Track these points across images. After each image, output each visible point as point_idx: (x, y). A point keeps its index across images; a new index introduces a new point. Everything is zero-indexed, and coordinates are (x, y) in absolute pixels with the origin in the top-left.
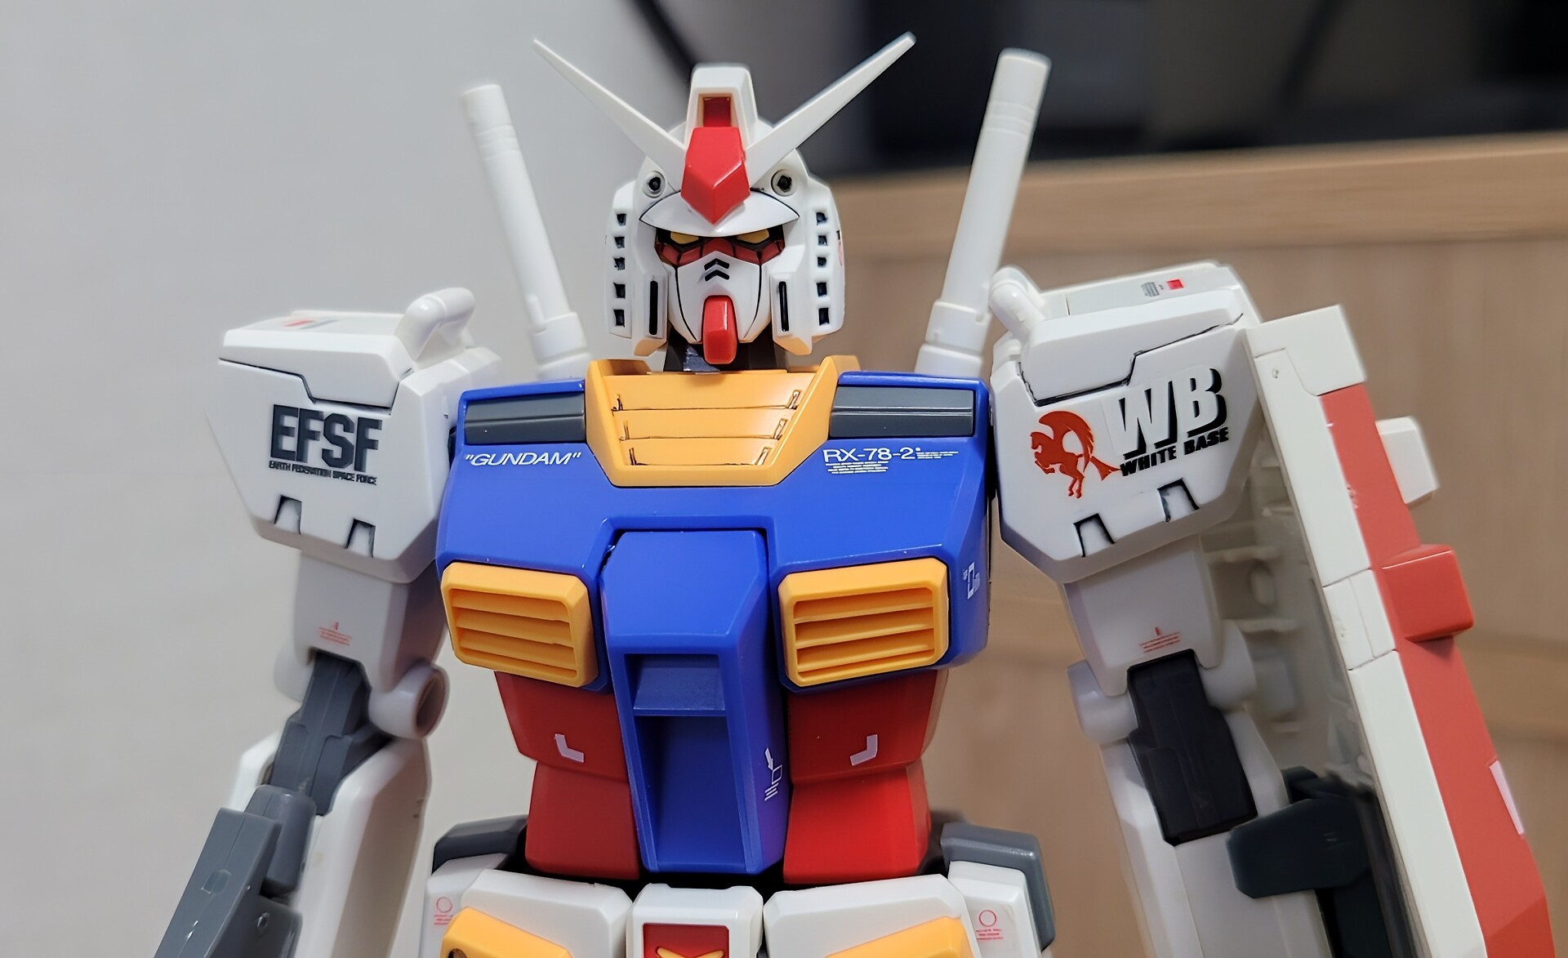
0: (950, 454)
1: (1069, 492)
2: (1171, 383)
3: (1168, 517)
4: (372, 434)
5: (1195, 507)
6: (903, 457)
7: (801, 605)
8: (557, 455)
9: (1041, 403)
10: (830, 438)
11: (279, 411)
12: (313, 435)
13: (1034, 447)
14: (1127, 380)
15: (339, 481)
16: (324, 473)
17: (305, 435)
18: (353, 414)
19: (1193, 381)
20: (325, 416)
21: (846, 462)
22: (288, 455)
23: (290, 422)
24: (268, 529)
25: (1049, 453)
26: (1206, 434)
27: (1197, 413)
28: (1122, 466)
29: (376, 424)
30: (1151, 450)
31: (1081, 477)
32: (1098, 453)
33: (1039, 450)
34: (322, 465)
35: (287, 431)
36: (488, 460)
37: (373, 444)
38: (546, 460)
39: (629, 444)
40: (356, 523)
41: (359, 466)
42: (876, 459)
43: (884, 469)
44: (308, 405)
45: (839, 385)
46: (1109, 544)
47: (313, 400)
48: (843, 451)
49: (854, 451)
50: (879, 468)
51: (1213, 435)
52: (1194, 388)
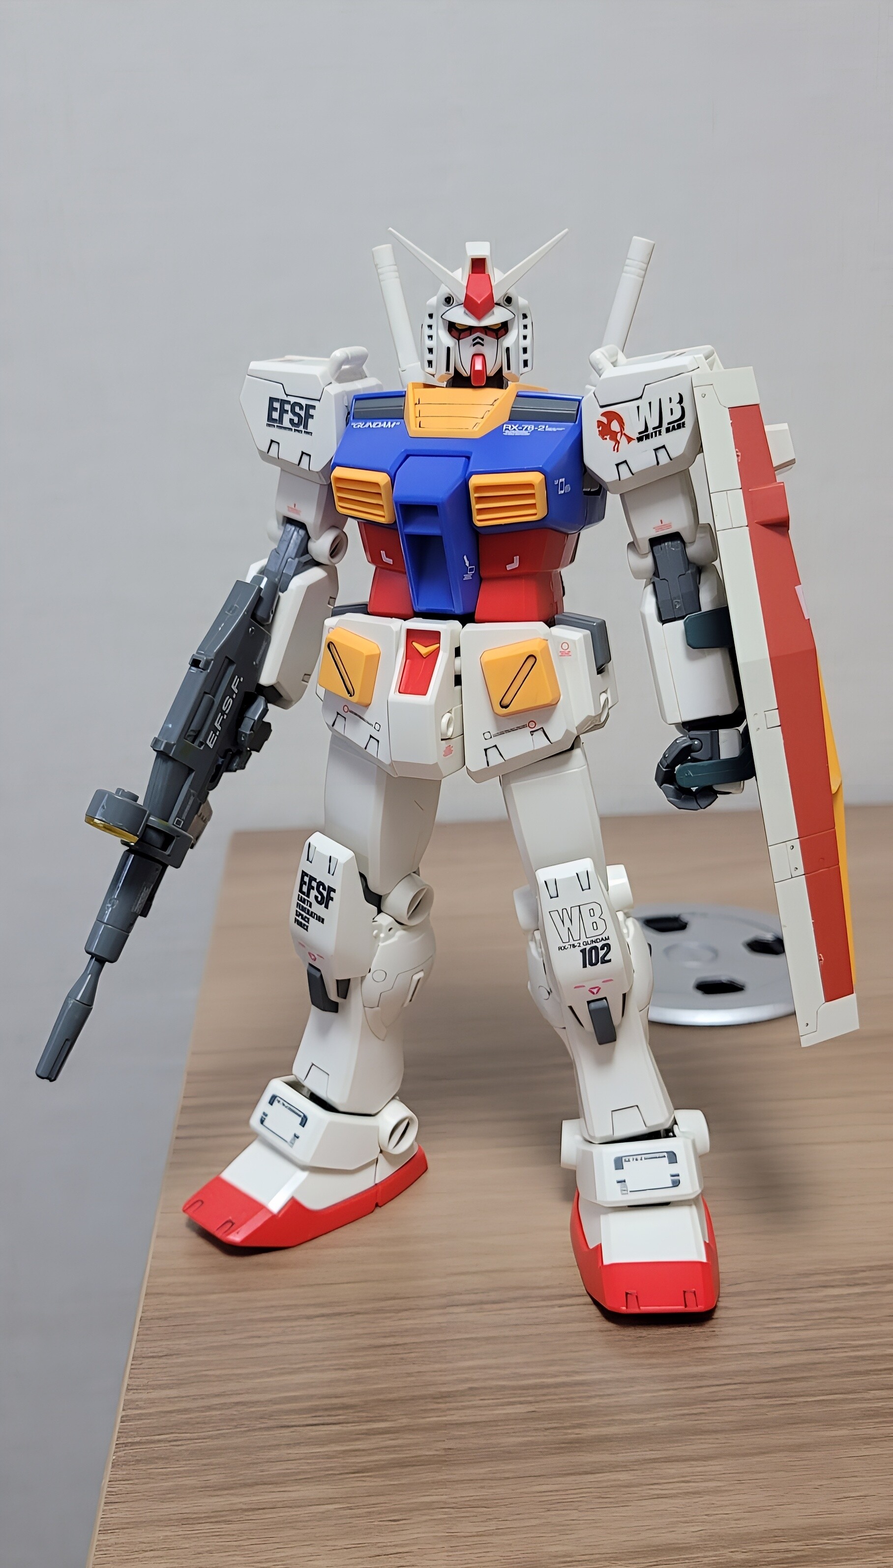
0: (561, 429)
1: (613, 449)
2: (660, 400)
3: (658, 463)
4: (312, 412)
5: (671, 459)
6: (539, 430)
7: (478, 488)
8: (389, 423)
9: (602, 407)
10: (509, 420)
11: (272, 400)
12: (287, 412)
13: (599, 427)
14: (641, 397)
15: (297, 432)
16: (291, 429)
17: (283, 411)
18: (304, 402)
19: (670, 399)
20: (292, 403)
21: (513, 431)
22: (275, 420)
23: (277, 405)
24: (265, 456)
25: (605, 430)
26: (676, 424)
27: (672, 414)
28: (637, 438)
29: (314, 407)
30: (650, 431)
31: (619, 443)
32: (626, 431)
33: (600, 429)
34: (290, 426)
35: (276, 409)
36: (361, 425)
37: (312, 417)
38: (384, 426)
39: (419, 419)
40: (303, 453)
41: (306, 427)
42: (526, 429)
43: (529, 434)
44: (285, 398)
45: (517, 396)
46: (631, 475)
47: (287, 395)
48: (513, 426)
49: (517, 426)
50: (526, 433)
51: (678, 424)
52: (671, 402)
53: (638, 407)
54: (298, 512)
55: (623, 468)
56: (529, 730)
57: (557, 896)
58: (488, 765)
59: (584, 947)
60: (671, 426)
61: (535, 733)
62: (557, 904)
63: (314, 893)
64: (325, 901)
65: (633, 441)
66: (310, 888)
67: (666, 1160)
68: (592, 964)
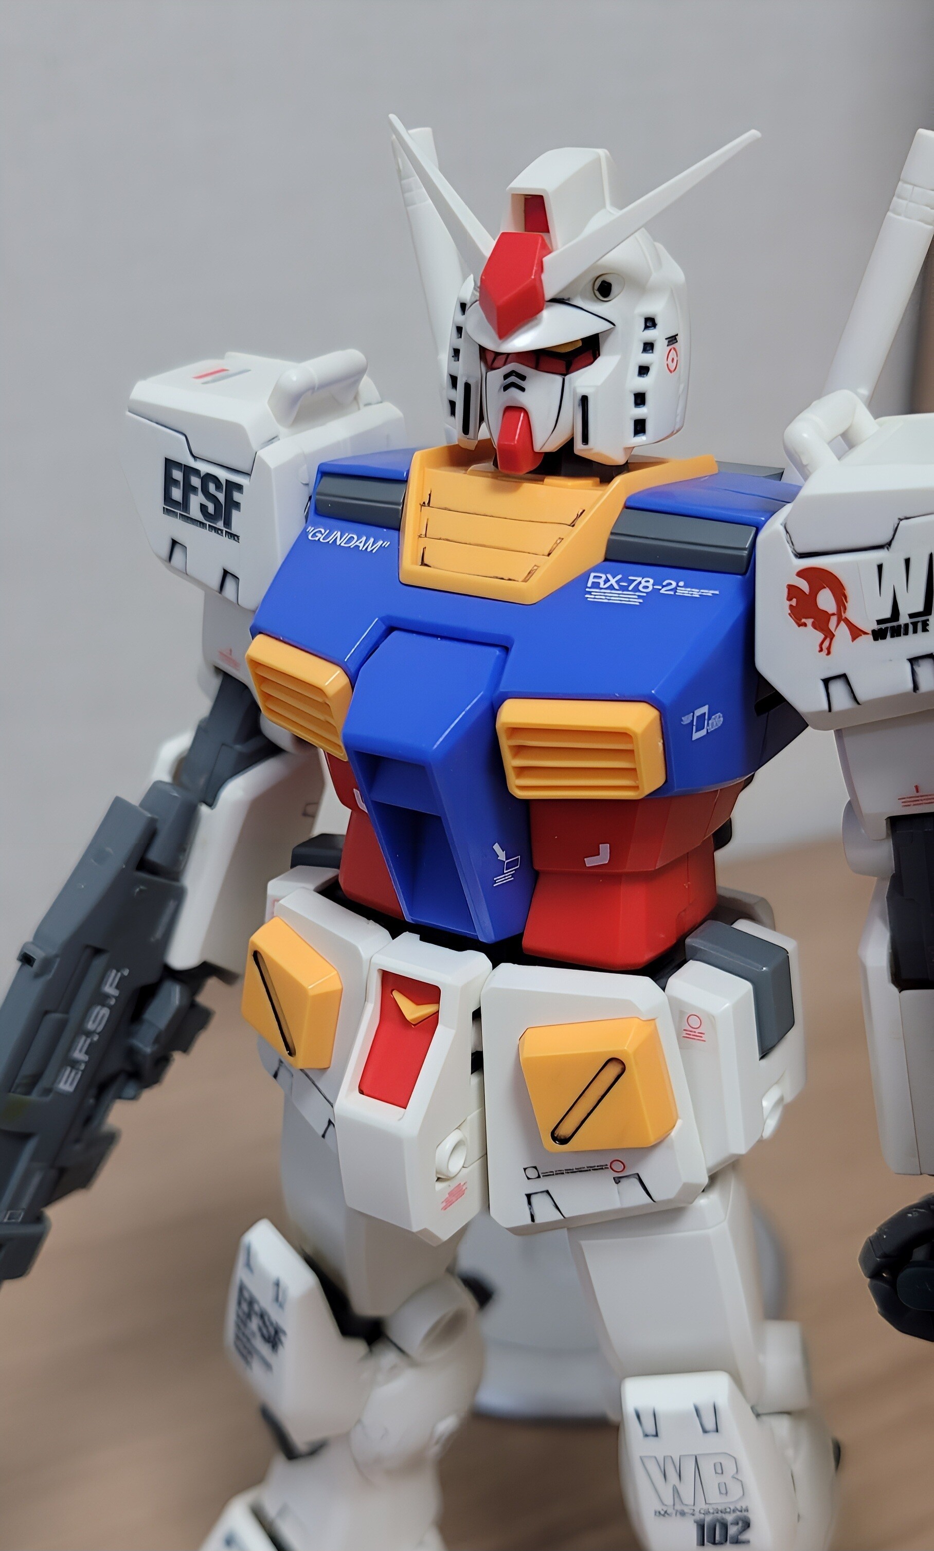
0: (710, 592)
1: (818, 648)
2: (931, 555)
3: (916, 687)
4: (237, 496)
6: (662, 591)
7: (515, 730)
8: (372, 540)
9: (801, 556)
10: (606, 560)
11: (170, 464)
12: (194, 490)
13: (789, 599)
14: (889, 544)
15: (213, 534)
16: (202, 525)
17: (188, 489)
18: (223, 475)
20: (202, 474)
21: (607, 588)
22: (175, 503)
24: (166, 563)
25: (802, 607)
28: (874, 632)
29: (239, 488)
30: (904, 619)
31: (832, 636)
32: (850, 614)
33: (794, 602)
34: (203, 520)
37: (237, 505)
38: (362, 545)
39: (424, 542)
40: (224, 572)
41: (228, 523)
42: (636, 589)
43: (640, 601)
45: (626, 506)
46: (854, 705)
47: (194, 458)
48: (609, 576)
49: (619, 577)
50: (635, 598)
53: (880, 567)
54: (236, 665)
55: (837, 688)
56: (611, 1174)
57: (656, 1435)
58: (533, 1221)
59: (702, 1517)
61: (623, 1181)
62: (657, 1448)
63: (256, 1320)
64: (271, 1340)
66: (252, 1310)
68: (713, 1544)
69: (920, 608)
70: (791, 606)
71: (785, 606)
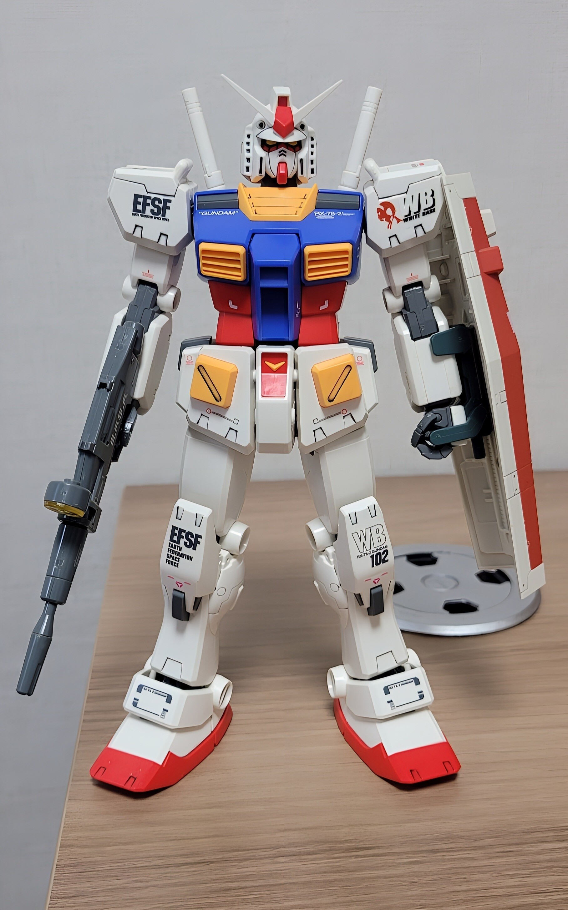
1: (387, 227)
2: (419, 194)
3: (416, 236)
4: (168, 204)
5: (425, 233)
6: (338, 215)
7: (311, 255)
8: (230, 212)
9: (380, 199)
10: (317, 209)
11: (136, 196)
12: (148, 205)
13: (378, 213)
15: (157, 220)
16: (152, 217)
17: (145, 204)
18: (162, 198)
19: (426, 193)
20: (152, 198)
21: (321, 215)
22: (139, 211)
23: (140, 200)
24: (129, 237)
25: (382, 215)
26: (429, 210)
27: (427, 203)
28: (404, 219)
29: (170, 201)
30: (412, 214)
31: (391, 223)
32: (396, 215)
34: (152, 215)
35: (140, 203)
37: (169, 208)
38: (227, 214)
39: (254, 209)
40: (161, 234)
41: (164, 215)
42: (330, 214)
43: (333, 218)
44: (146, 194)
45: (319, 192)
46: (399, 244)
47: (148, 193)
48: (321, 212)
49: (323, 212)
50: (331, 217)
51: (431, 210)
52: (426, 195)
53: (405, 199)
54: (151, 276)
55: (394, 240)
56: (342, 415)
57: (357, 523)
58: (316, 441)
59: (373, 554)
60: (426, 211)
61: (345, 417)
62: (357, 528)
63: (183, 541)
64: (193, 545)
65: (401, 222)
66: (180, 537)
67: (413, 683)
68: (377, 564)
69: (417, 210)
70: (378, 215)
71: (376, 215)
